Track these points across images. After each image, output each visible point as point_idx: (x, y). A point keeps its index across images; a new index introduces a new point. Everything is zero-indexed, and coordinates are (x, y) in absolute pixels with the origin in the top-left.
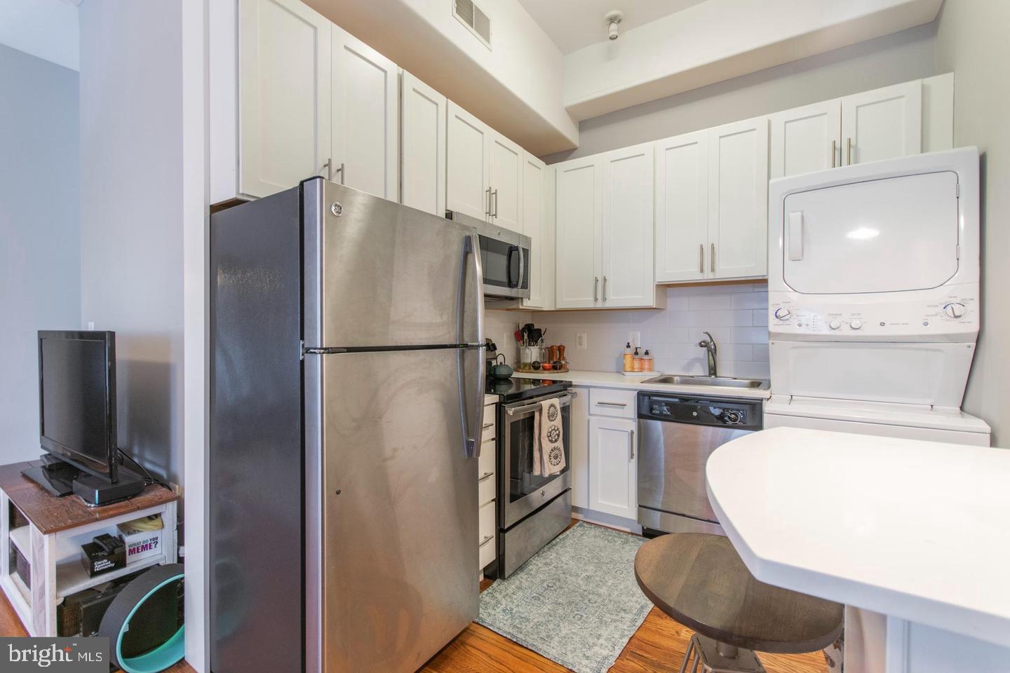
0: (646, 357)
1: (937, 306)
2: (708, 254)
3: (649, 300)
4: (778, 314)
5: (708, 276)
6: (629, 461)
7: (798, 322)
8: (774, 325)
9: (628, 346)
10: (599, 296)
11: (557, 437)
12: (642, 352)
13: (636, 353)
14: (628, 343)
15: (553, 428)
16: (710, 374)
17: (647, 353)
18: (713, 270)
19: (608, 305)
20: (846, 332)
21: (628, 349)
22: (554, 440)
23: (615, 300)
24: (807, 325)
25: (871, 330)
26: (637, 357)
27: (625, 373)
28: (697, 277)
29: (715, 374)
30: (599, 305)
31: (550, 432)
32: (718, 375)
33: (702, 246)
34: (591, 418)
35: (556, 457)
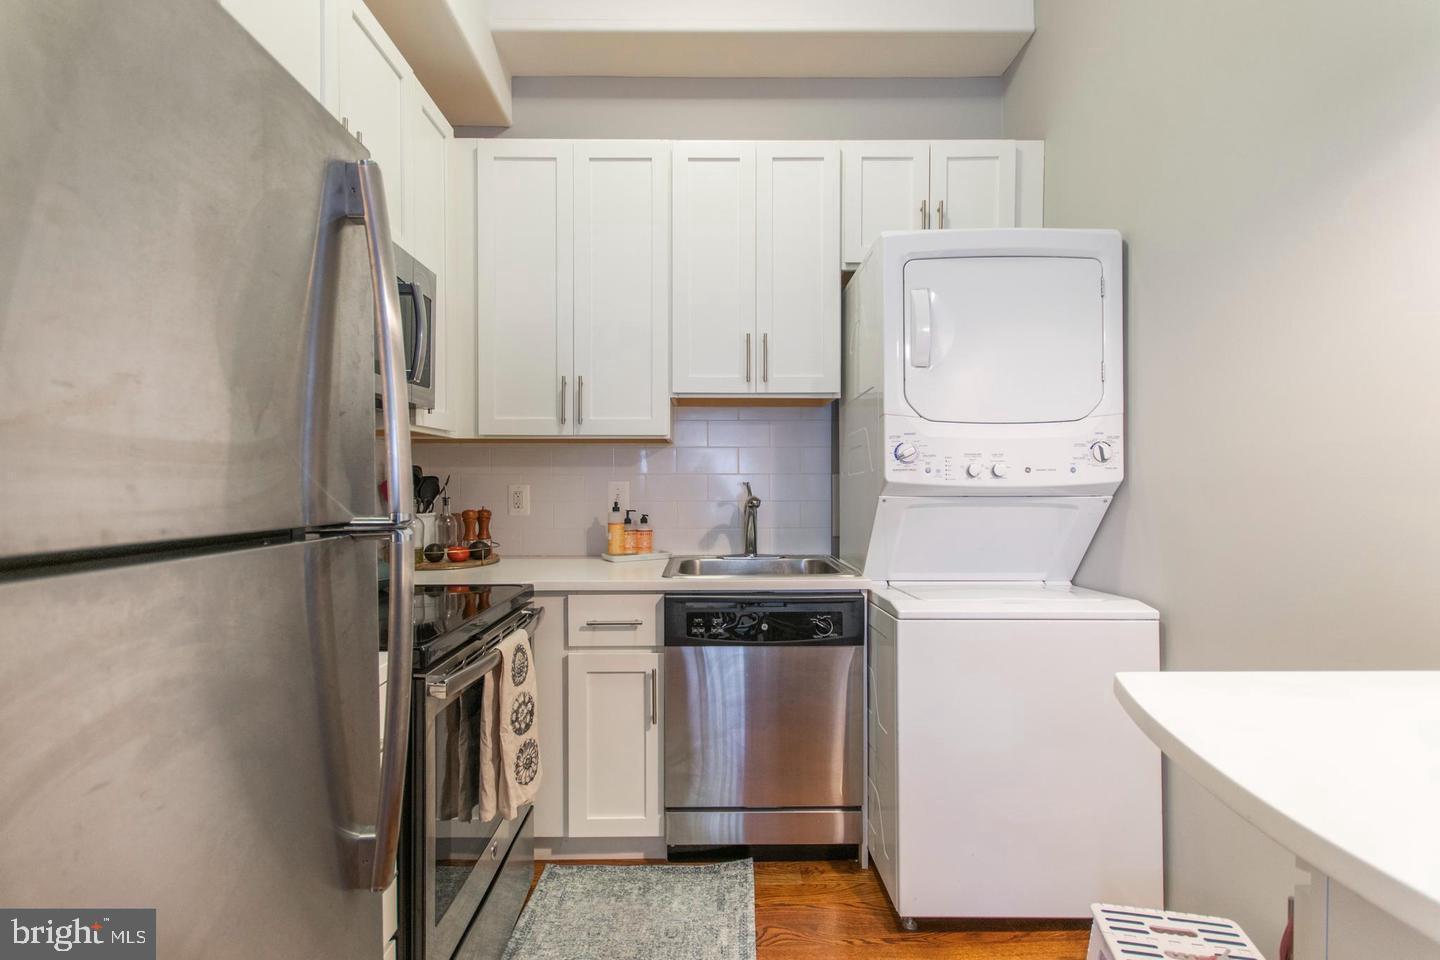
0: (645, 527)
1: (1083, 445)
2: (756, 351)
3: (659, 423)
4: (899, 452)
5: (757, 389)
6: (647, 728)
7: (925, 467)
8: (893, 472)
9: (616, 509)
10: (569, 415)
11: (528, 717)
12: (636, 517)
13: (628, 521)
14: (616, 504)
15: (521, 699)
16: (747, 553)
17: (644, 520)
18: (765, 379)
19: (587, 430)
20: (985, 481)
21: (616, 513)
22: (523, 726)
23: (601, 421)
24: (938, 471)
25: (1015, 479)
26: (630, 527)
27: (615, 558)
28: (738, 388)
29: (754, 551)
30: (568, 431)
31: (517, 712)
32: (759, 552)
33: (748, 336)
34: (571, 654)
35: (528, 766)
